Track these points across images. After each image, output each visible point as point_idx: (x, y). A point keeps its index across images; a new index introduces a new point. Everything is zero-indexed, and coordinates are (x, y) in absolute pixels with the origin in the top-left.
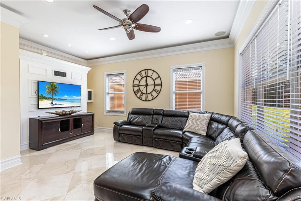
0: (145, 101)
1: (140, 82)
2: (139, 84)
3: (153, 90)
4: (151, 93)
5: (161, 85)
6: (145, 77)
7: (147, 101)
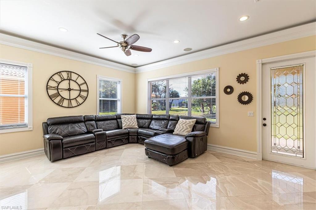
0: (68, 107)
1: (59, 84)
2: (58, 87)
3: (79, 95)
4: (75, 98)
5: (88, 91)
6: (67, 79)
7: (70, 107)
